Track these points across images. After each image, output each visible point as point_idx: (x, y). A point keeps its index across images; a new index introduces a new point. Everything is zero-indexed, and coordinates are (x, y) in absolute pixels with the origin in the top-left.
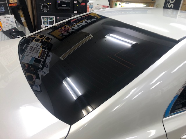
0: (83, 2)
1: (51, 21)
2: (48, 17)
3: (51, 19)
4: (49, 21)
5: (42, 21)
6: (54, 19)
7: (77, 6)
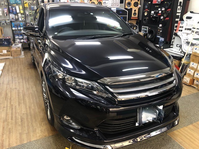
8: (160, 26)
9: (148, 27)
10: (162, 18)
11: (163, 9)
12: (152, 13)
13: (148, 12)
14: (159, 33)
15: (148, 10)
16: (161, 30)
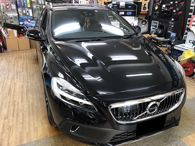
0: (180, 11)
1: (156, 25)
2: (155, 21)
3: (156, 24)
4: (155, 24)
5: (152, 24)
6: (158, 24)
7: (175, 14)
8: (172, 20)
9: (158, 22)
12: (163, 7)
13: (159, 6)
15: (159, 3)
16: (172, 25)
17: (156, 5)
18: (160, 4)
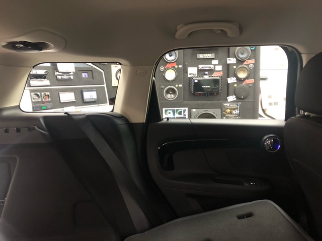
0: (248, 78)
2: (175, 109)
3: (180, 113)
4: (177, 115)
5: (164, 115)
6: (186, 113)
7: (235, 86)
8: (229, 100)
9: (187, 109)
10: (231, 80)
11: (232, 61)
12: (189, 72)
13: (177, 70)
14: (232, 116)
15: (178, 65)
16: (234, 109)
17: (166, 69)
18: (180, 66)
